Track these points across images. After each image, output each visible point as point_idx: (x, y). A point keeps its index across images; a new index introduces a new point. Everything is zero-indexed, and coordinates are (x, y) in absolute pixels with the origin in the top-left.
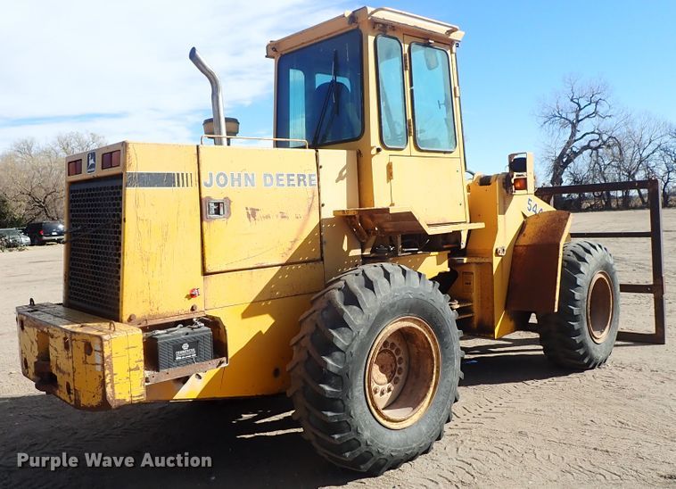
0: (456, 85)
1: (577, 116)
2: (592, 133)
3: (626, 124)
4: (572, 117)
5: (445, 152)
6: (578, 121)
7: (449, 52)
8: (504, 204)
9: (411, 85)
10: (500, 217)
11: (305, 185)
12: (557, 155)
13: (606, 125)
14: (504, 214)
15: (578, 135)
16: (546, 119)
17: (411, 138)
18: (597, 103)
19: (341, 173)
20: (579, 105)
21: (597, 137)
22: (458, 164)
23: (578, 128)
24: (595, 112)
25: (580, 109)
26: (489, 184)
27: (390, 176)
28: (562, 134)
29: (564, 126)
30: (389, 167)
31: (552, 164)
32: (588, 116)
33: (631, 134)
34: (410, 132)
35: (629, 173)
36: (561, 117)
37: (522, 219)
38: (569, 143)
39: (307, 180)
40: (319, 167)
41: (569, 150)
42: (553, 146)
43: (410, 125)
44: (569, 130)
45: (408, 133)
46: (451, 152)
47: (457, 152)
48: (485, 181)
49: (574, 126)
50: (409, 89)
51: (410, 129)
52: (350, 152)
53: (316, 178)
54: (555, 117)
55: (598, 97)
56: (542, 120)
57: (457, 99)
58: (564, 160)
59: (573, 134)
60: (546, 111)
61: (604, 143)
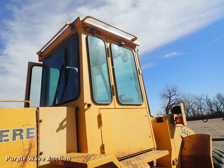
0: (139, 68)
1: (170, 96)
2: (175, 100)
3: (184, 97)
4: (169, 96)
5: (137, 105)
6: (171, 97)
7: (133, 51)
8: (172, 132)
9: (113, 65)
10: (172, 140)
11: (22, 138)
12: (166, 106)
13: (178, 97)
14: (173, 138)
15: (171, 100)
16: (162, 97)
17: (115, 96)
18: (175, 92)
19: (61, 124)
20: (170, 92)
21: (177, 101)
22: (145, 112)
23: (171, 99)
24: (175, 94)
25: (171, 93)
26: (163, 122)
27: (100, 123)
28: (167, 100)
29: (167, 98)
30: (99, 117)
31: (165, 109)
32: (173, 95)
33: (185, 99)
34: (114, 93)
35: (187, 110)
36: (166, 96)
37: (181, 139)
38: (169, 103)
39: (24, 134)
40: (38, 121)
41: (169, 105)
42: (165, 104)
43: (113, 89)
44: (169, 99)
45: (112, 94)
46: (141, 105)
47: (144, 105)
48: (159, 120)
49: (170, 98)
50: (111, 68)
51: (113, 91)
52: (70, 108)
53: (35, 131)
54: (164, 96)
55: (175, 90)
56: (161, 97)
57: (141, 75)
58: (169, 108)
59: (170, 100)
60: (161, 94)
61: (179, 102)
